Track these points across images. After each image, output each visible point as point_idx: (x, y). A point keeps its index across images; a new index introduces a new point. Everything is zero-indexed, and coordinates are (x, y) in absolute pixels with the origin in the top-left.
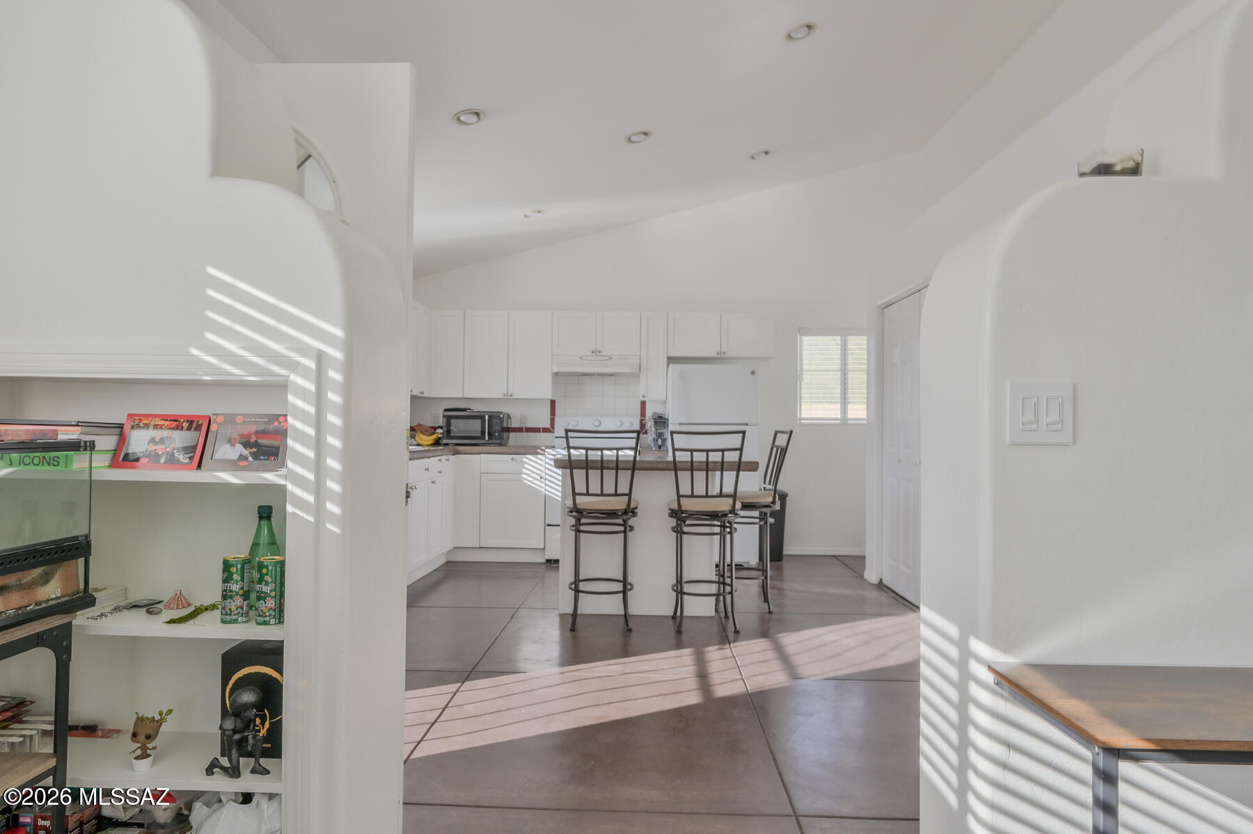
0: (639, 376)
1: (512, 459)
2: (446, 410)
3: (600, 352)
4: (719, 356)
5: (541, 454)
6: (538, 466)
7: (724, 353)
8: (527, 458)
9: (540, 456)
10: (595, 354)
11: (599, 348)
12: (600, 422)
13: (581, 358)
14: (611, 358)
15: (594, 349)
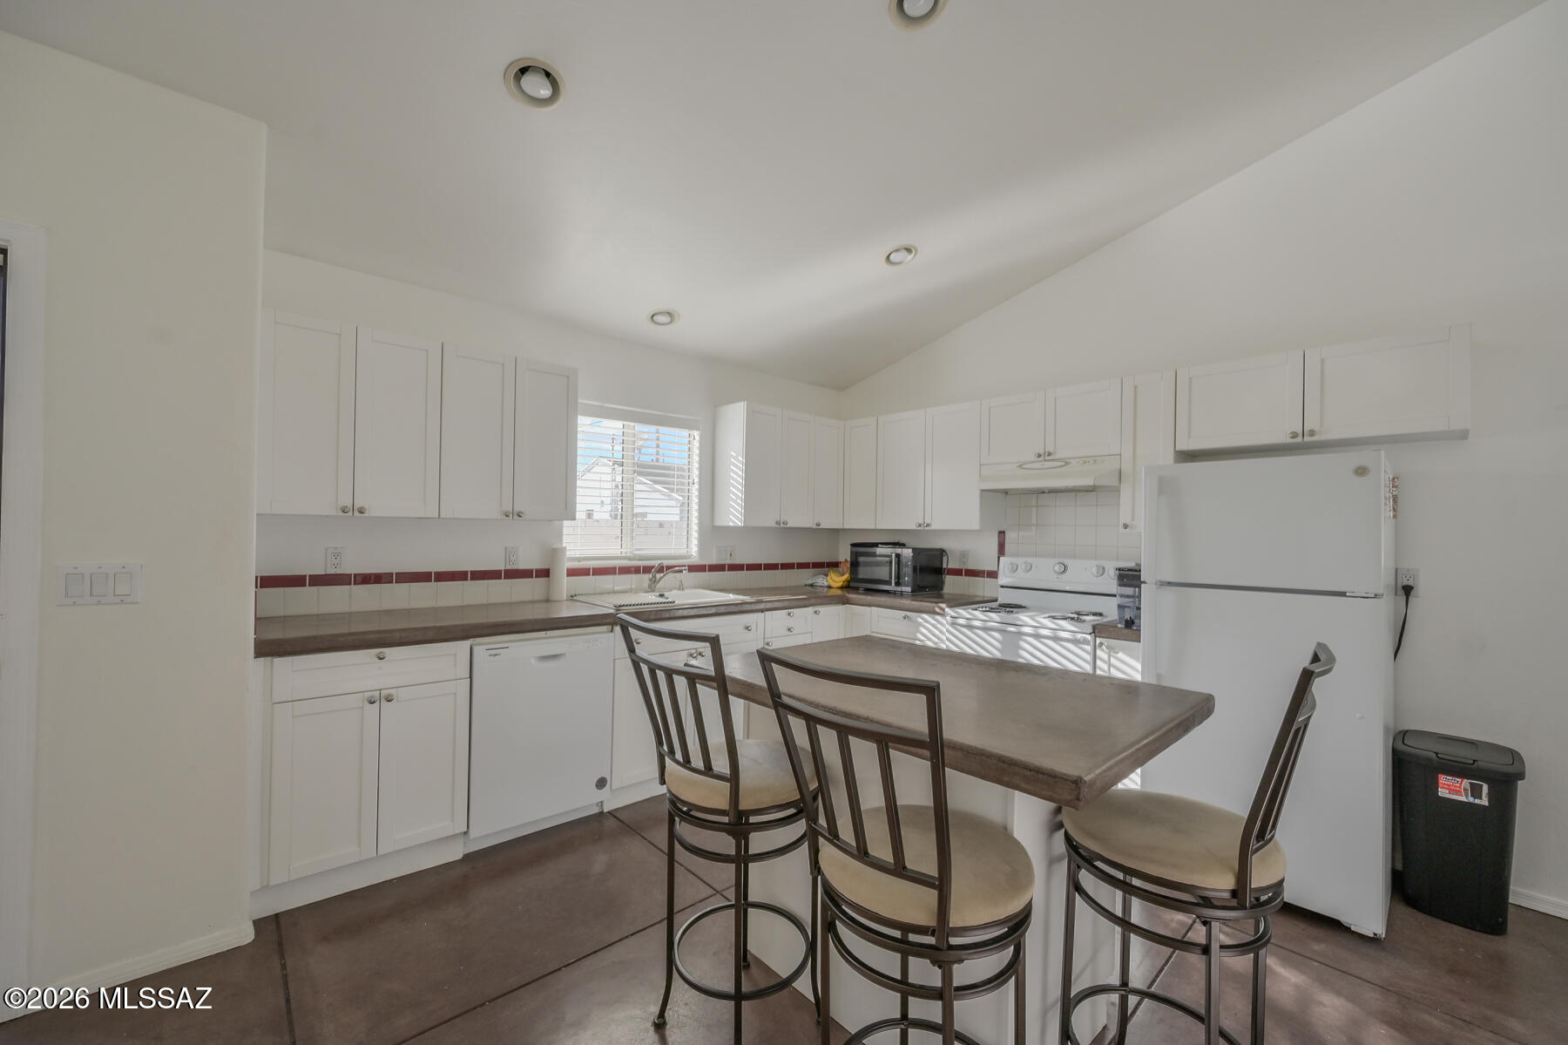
0: (1119, 491)
1: (905, 618)
2: (854, 545)
3: (1049, 454)
4: (1299, 439)
5: (939, 614)
6: (937, 632)
7: (1312, 433)
8: (923, 619)
9: (938, 617)
10: (1041, 459)
11: (1050, 448)
12: (1066, 568)
13: (1020, 466)
14: (1067, 463)
15: (1042, 452)
